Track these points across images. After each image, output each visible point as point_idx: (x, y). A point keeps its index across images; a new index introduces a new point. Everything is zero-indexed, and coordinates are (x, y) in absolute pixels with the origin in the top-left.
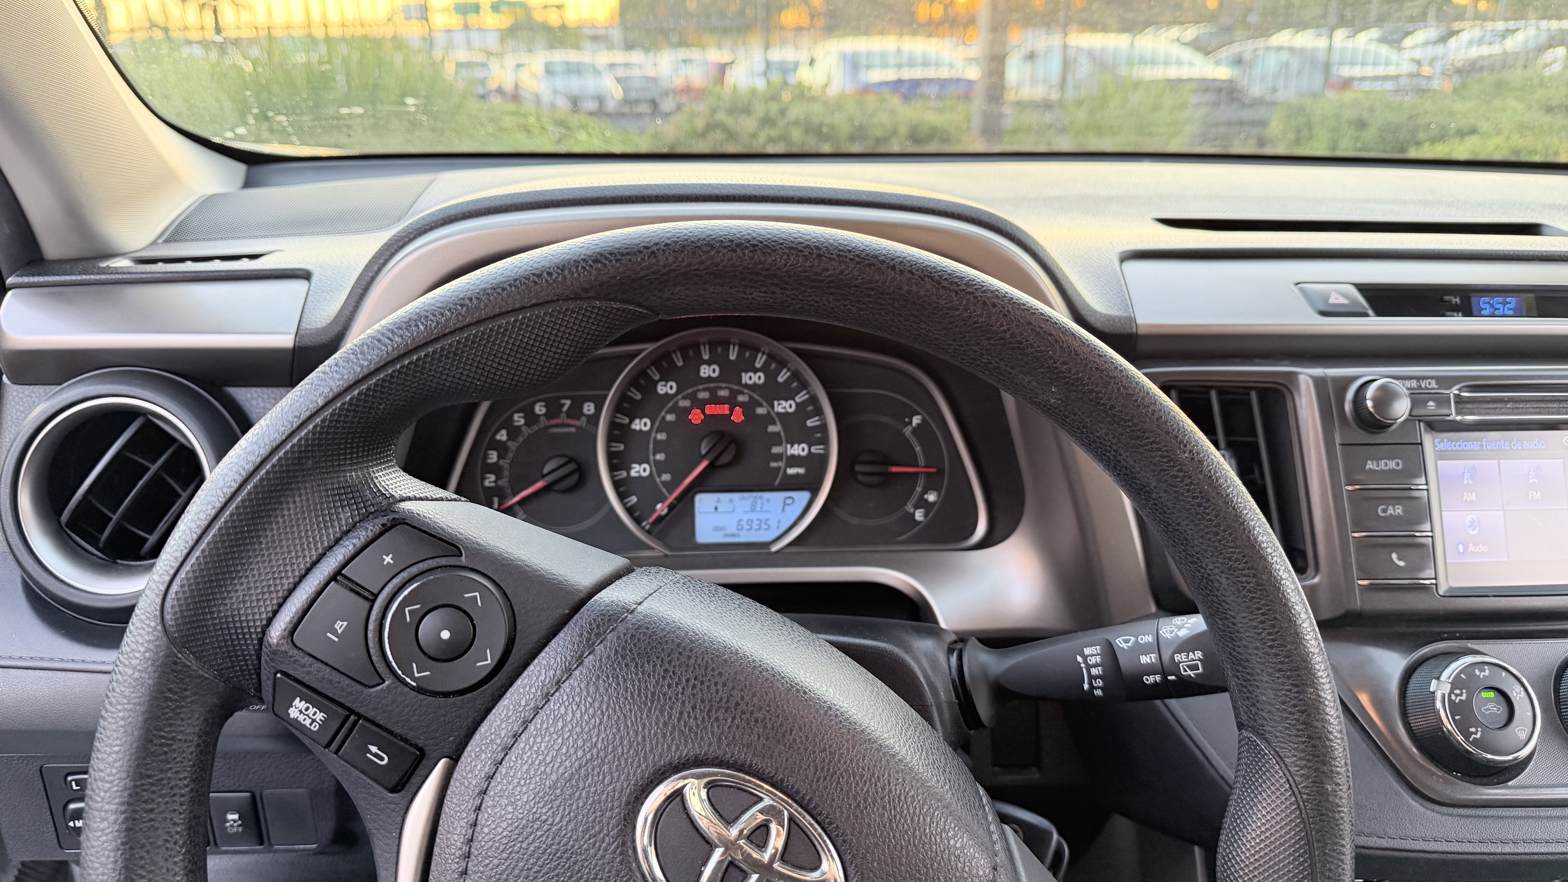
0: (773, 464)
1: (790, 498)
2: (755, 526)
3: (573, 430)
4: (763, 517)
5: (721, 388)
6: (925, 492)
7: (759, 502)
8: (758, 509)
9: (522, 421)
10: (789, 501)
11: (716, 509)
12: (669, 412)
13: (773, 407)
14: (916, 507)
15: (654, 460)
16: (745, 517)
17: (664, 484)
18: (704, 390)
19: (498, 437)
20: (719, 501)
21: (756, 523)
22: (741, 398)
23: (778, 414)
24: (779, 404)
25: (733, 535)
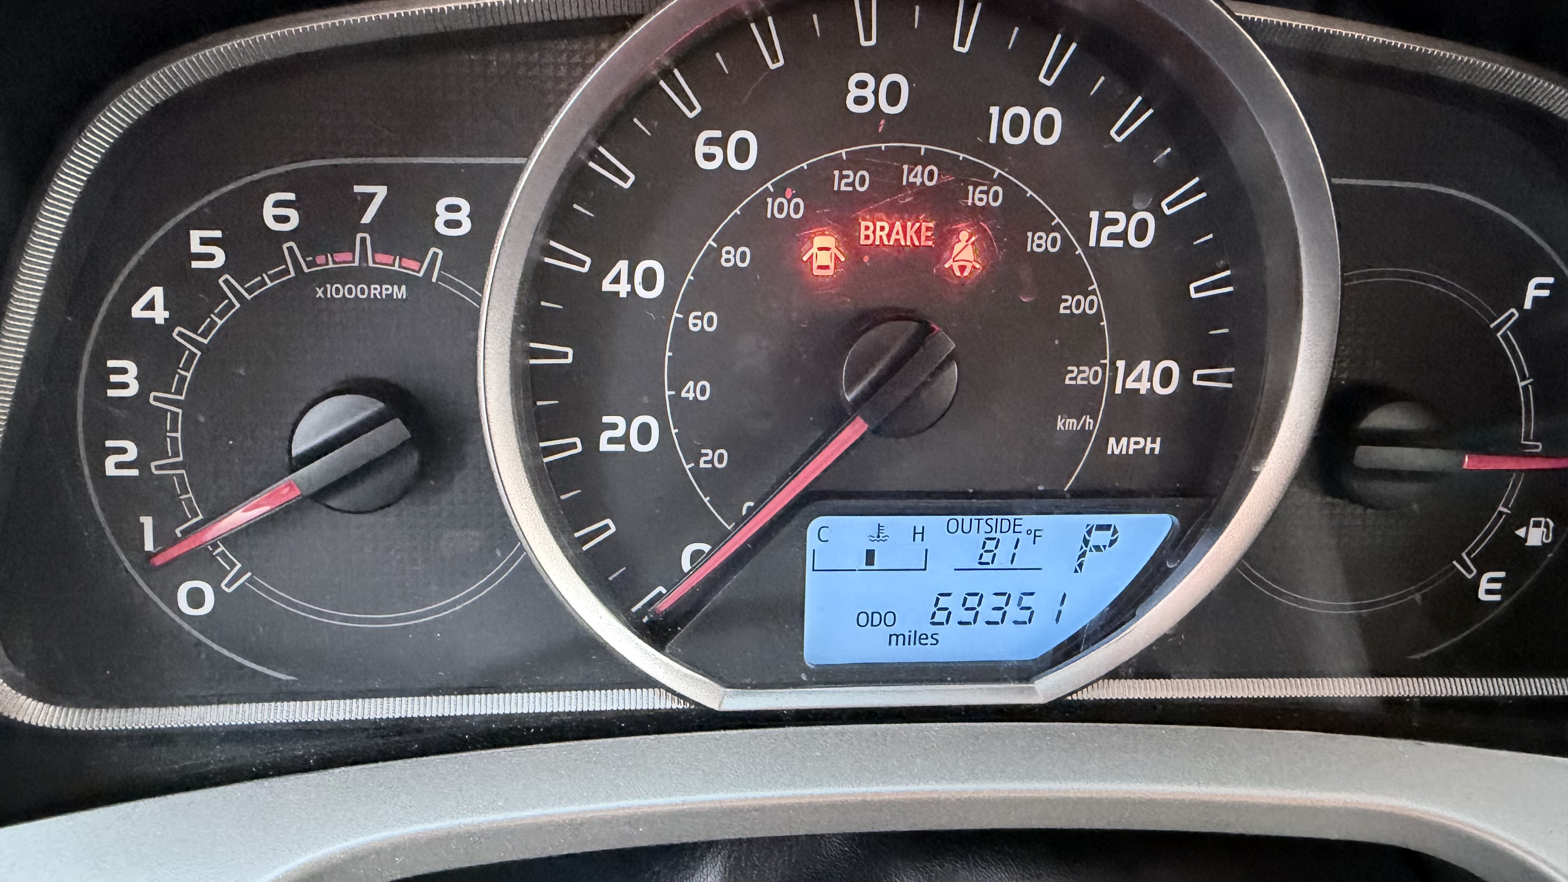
0: (1066, 424)
1: (1100, 528)
2: (986, 612)
3: (400, 292)
4: (1013, 583)
5: (915, 159)
6: (1521, 518)
7: (1007, 540)
8: (1002, 560)
9: (220, 258)
10: (1100, 538)
11: (870, 556)
12: (730, 238)
13: (1082, 229)
14: (1484, 564)
15: (676, 400)
16: (961, 585)
17: (707, 477)
18: (854, 162)
19: (137, 311)
20: (879, 534)
21: (991, 601)
22: (977, 197)
23: (1097, 254)
24: (1104, 223)
25: (919, 639)
